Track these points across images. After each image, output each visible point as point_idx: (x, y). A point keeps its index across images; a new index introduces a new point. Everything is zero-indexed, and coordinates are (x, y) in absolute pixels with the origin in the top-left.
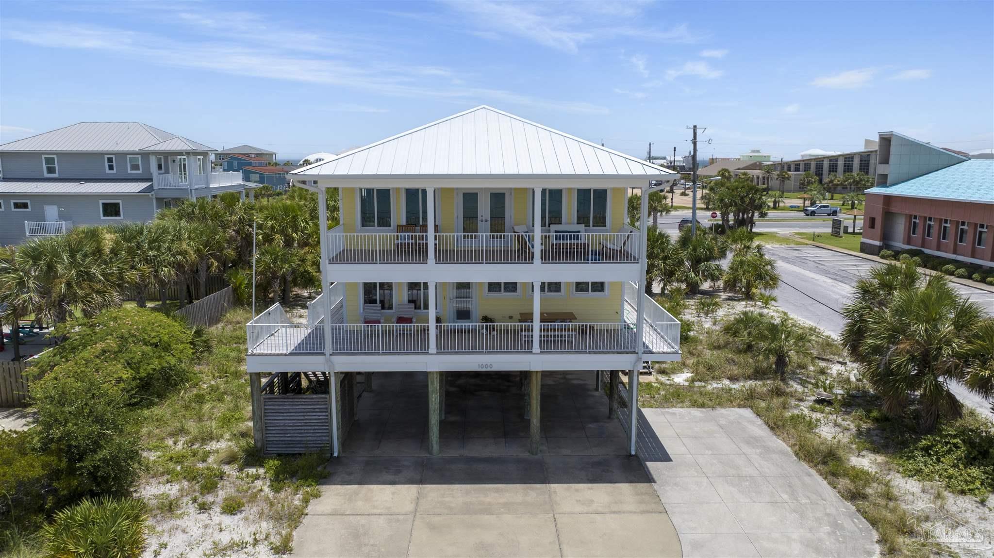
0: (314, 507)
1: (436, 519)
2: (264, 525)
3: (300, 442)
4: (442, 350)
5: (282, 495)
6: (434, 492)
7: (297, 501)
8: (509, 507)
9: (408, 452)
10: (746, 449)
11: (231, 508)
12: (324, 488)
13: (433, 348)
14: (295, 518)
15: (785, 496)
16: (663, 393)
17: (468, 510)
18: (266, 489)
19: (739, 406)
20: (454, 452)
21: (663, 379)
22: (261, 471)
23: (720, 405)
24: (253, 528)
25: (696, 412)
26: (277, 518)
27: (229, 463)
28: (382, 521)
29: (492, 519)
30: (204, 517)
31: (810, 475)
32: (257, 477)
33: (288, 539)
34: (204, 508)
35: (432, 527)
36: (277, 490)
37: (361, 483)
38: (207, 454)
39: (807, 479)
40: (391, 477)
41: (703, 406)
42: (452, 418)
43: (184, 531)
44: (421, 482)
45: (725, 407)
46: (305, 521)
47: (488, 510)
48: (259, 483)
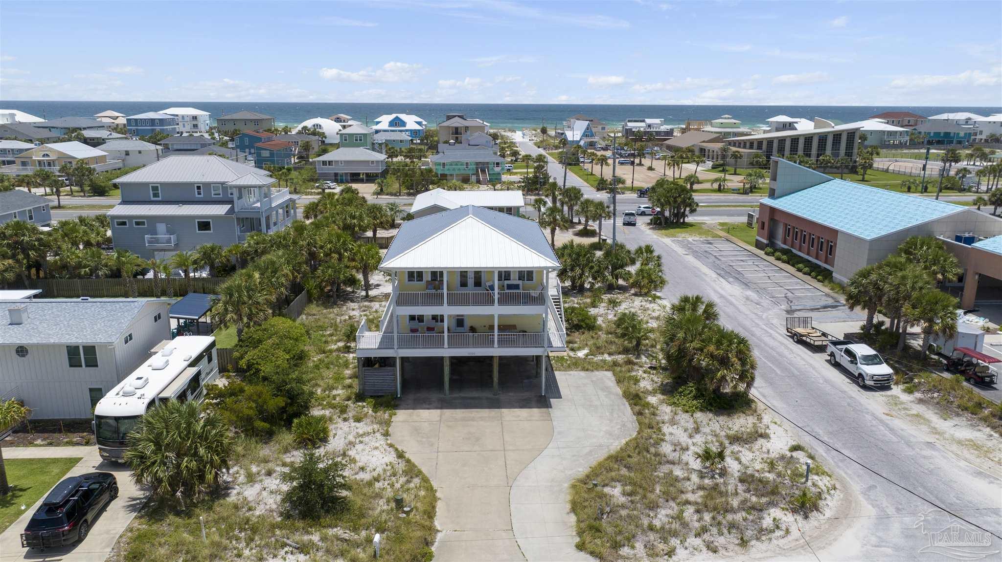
0: (394, 419)
1: (450, 424)
2: (375, 426)
3: (381, 390)
4: (451, 346)
5: (379, 414)
6: (448, 413)
7: (386, 416)
8: (482, 418)
9: (434, 396)
10: (600, 393)
11: (358, 420)
12: (397, 411)
13: (446, 345)
14: (388, 423)
15: (608, 414)
16: (568, 362)
17: (463, 419)
18: (370, 412)
19: (606, 370)
20: (456, 395)
21: (572, 354)
22: (365, 404)
23: (597, 369)
24: (371, 427)
25: (583, 373)
26: (380, 423)
27: (348, 400)
28: (426, 424)
29: (475, 423)
30: (347, 423)
31: (624, 405)
32: (364, 407)
33: (387, 431)
34: (345, 420)
35: (449, 427)
36: (376, 412)
37: (413, 409)
38: (334, 398)
39: (622, 407)
40: (428, 406)
41: (587, 370)
42: (455, 377)
43: (341, 429)
44: (441, 408)
45: (598, 371)
46: (393, 424)
47: (473, 419)
48: (365, 409)
